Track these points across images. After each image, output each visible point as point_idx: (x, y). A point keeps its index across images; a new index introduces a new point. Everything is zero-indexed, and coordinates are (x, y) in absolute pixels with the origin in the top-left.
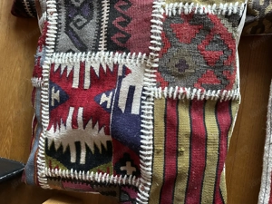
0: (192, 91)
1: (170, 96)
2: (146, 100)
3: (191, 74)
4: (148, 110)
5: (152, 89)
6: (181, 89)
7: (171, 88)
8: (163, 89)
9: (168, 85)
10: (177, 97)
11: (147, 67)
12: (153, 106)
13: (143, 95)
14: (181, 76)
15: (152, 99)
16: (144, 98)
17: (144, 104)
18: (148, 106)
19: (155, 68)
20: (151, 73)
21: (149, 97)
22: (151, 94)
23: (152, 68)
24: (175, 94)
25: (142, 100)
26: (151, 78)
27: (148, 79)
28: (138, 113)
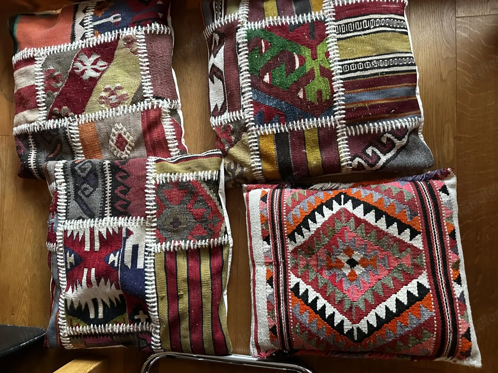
0: (185, 242)
1: (168, 249)
2: (148, 256)
3: (184, 228)
4: (151, 263)
5: (152, 245)
6: (177, 242)
7: (169, 243)
8: (161, 244)
9: (165, 240)
10: (174, 249)
11: (148, 227)
12: (154, 260)
13: (146, 251)
14: (176, 232)
15: (153, 254)
16: (147, 253)
17: (146, 259)
18: (150, 260)
19: (154, 227)
20: (151, 231)
21: (150, 252)
22: (152, 250)
23: (152, 227)
24: (172, 247)
25: (145, 255)
26: (152, 235)
27: (149, 237)
28: (143, 268)
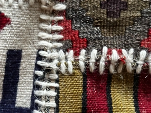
1: (92, 67)
2: (42, 79)
3: (134, 19)
5: (55, 54)
6: (114, 52)
7: (94, 52)
8: (77, 54)
9: (86, 44)
10: (107, 69)
11: (44, 11)
12: (57, 90)
13: (38, 68)
14: (114, 27)
15: (56, 76)
16: (40, 73)
17: (37, 87)
18: (48, 90)
19: (60, 13)
20: (53, 23)
21: (48, 71)
22: (53, 65)
23: (54, 13)
24: (102, 63)
25: (36, 77)
26: (53, 32)
27: (47, 35)
28: (28, 106)
